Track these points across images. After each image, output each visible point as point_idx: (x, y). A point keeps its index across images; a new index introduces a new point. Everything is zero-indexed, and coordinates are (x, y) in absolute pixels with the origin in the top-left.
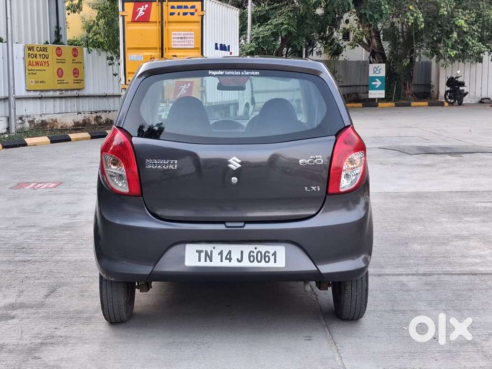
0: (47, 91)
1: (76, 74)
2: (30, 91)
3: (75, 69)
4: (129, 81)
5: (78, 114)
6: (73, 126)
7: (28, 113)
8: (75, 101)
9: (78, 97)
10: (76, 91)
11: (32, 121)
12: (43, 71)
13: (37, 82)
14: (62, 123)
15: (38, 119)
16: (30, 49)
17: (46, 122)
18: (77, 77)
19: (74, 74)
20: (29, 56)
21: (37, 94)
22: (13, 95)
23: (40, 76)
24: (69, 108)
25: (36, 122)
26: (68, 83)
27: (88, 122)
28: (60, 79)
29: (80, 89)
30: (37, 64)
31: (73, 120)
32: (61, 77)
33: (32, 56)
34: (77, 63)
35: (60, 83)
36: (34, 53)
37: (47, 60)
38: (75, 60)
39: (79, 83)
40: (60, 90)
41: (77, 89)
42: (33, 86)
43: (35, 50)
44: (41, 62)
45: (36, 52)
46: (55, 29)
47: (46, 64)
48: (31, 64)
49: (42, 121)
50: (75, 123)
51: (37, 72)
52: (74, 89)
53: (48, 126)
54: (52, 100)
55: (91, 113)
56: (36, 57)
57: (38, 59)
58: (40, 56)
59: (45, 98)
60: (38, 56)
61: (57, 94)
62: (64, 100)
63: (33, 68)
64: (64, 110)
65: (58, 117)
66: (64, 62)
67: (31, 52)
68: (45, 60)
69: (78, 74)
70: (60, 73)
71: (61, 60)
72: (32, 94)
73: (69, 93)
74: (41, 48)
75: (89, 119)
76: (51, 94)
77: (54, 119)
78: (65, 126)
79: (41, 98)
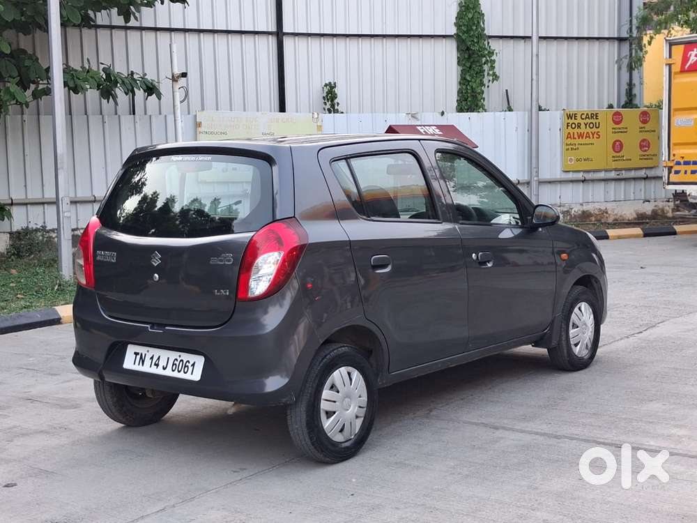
0: (594, 171)
1: (645, 146)
2: (569, 171)
3: (644, 140)
4: (674, 155)
5: (644, 202)
6: (635, 219)
7: (564, 201)
8: (642, 184)
9: (646, 178)
10: (644, 171)
11: (568, 211)
12: (590, 146)
13: (578, 160)
14: (616, 215)
15: (577, 209)
16: (569, 117)
17: (590, 213)
18: (645, 151)
19: (641, 147)
20: (568, 126)
21: (580, 176)
22: (535, 179)
23: (584, 152)
24: (632, 194)
25: (573, 212)
26: (630, 160)
27: (660, 214)
28: (615, 154)
29: (651, 168)
30: (581, 136)
31: (635, 211)
32: (621, 151)
33: (573, 126)
34: (648, 131)
35: (616, 160)
36: (576, 122)
37: (597, 130)
38: (644, 128)
39: (650, 159)
40: (616, 170)
41: (646, 168)
42: (573, 165)
43: (579, 117)
44: (588, 133)
45: (579, 120)
46: (626, 87)
47: (595, 135)
48: (570, 137)
49: (583, 212)
50: (637, 215)
51: (580, 146)
52: (642, 168)
53: (593, 219)
54: (603, 184)
55: (669, 201)
56: (579, 127)
57: (583, 130)
58: (586, 125)
59: (593, 181)
60: (583, 126)
61: (613, 175)
62: (623, 183)
63: (572, 141)
64: (623, 197)
65: (610, 206)
66: (626, 132)
67: (570, 121)
68: (595, 130)
69: (649, 147)
70: (618, 146)
71: (620, 129)
72: (571, 176)
73: (632, 174)
74: (587, 114)
75: (663, 210)
76: (602, 175)
77: (603, 208)
78: (621, 218)
79: (584, 181)
